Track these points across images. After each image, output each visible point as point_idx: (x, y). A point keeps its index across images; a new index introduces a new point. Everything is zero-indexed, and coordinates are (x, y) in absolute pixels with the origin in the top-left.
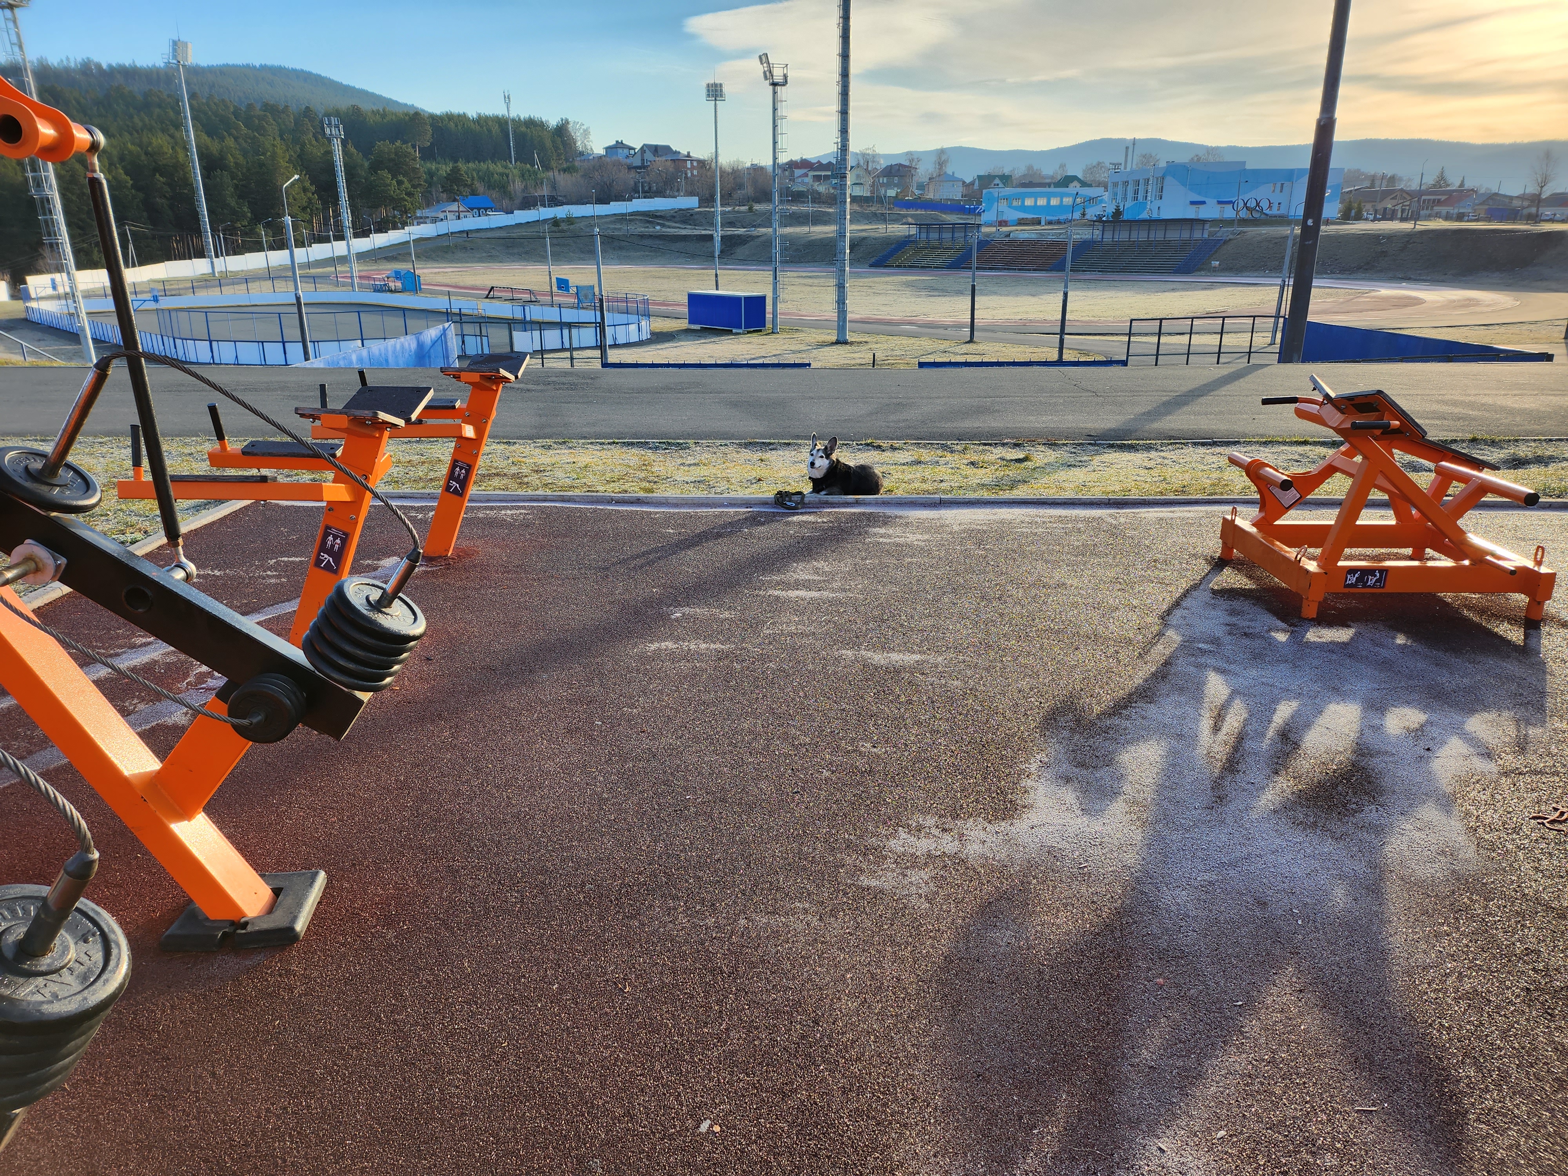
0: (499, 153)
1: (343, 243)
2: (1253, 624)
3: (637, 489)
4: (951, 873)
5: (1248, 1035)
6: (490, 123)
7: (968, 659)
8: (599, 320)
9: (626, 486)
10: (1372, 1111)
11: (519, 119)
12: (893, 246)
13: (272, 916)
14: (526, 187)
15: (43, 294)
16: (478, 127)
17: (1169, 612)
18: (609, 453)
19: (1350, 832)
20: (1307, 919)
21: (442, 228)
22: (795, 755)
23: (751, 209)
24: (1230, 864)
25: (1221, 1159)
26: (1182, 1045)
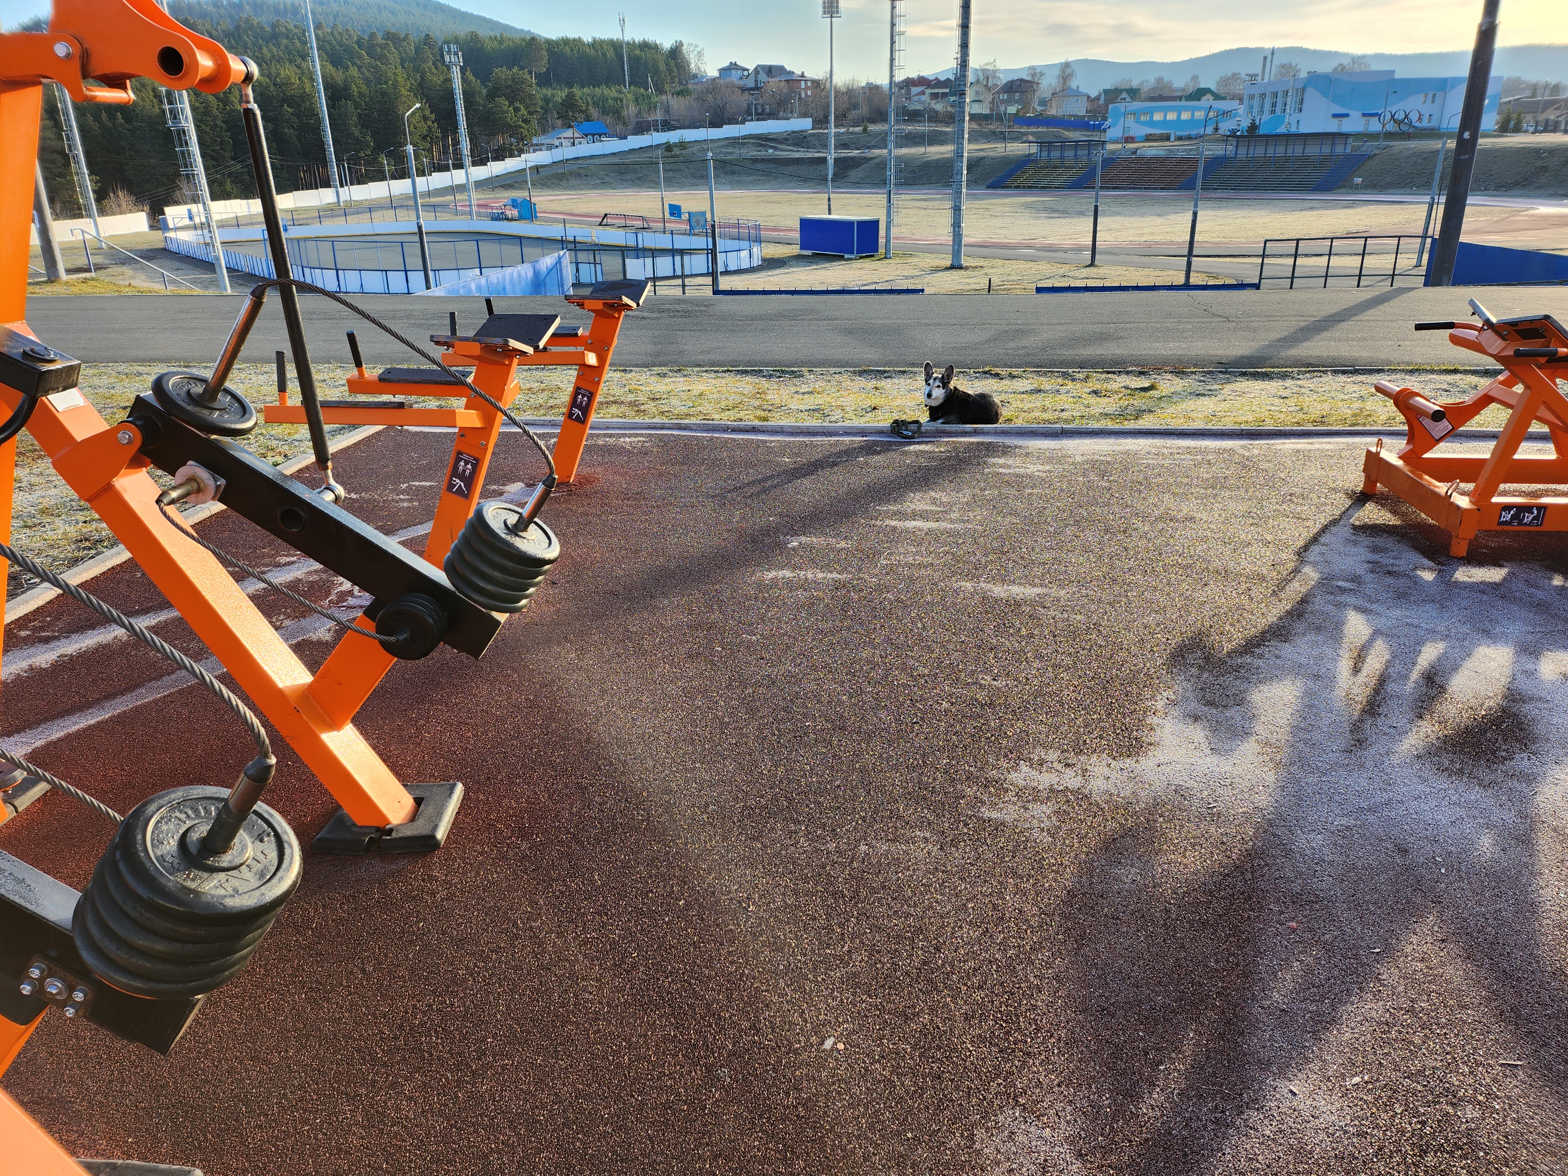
0: (613, 78)
1: (462, 172)
2: (1397, 562)
3: (751, 417)
4: (1074, 808)
5: (1386, 982)
6: (605, 47)
7: (1091, 593)
8: (710, 246)
9: (741, 415)
10: (1517, 1065)
11: (634, 42)
12: (1012, 166)
13: (415, 823)
14: (640, 111)
15: (180, 225)
16: (593, 52)
17: (1306, 548)
18: (723, 381)
19: (1499, 780)
20: (1450, 868)
21: (557, 155)
22: (914, 686)
23: (865, 130)
24: (1369, 810)
25: (1356, 1105)
26: (1315, 990)
